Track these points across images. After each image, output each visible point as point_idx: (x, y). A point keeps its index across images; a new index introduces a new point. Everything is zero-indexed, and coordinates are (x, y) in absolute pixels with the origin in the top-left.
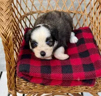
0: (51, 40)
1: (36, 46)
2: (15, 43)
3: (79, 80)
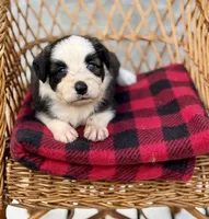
3: (154, 160)
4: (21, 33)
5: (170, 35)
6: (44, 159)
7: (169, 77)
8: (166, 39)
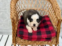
3: (44, 38)
5: (46, 10)
7: (46, 19)
8: (45, 10)
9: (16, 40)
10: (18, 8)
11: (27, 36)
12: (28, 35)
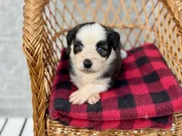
0: (106, 47)
1: (80, 50)
2: (46, 65)
3: (147, 117)
4: (52, 27)
6: (71, 119)
9: (46, 128)
10: (53, 22)
11: (84, 115)
12: (88, 111)
